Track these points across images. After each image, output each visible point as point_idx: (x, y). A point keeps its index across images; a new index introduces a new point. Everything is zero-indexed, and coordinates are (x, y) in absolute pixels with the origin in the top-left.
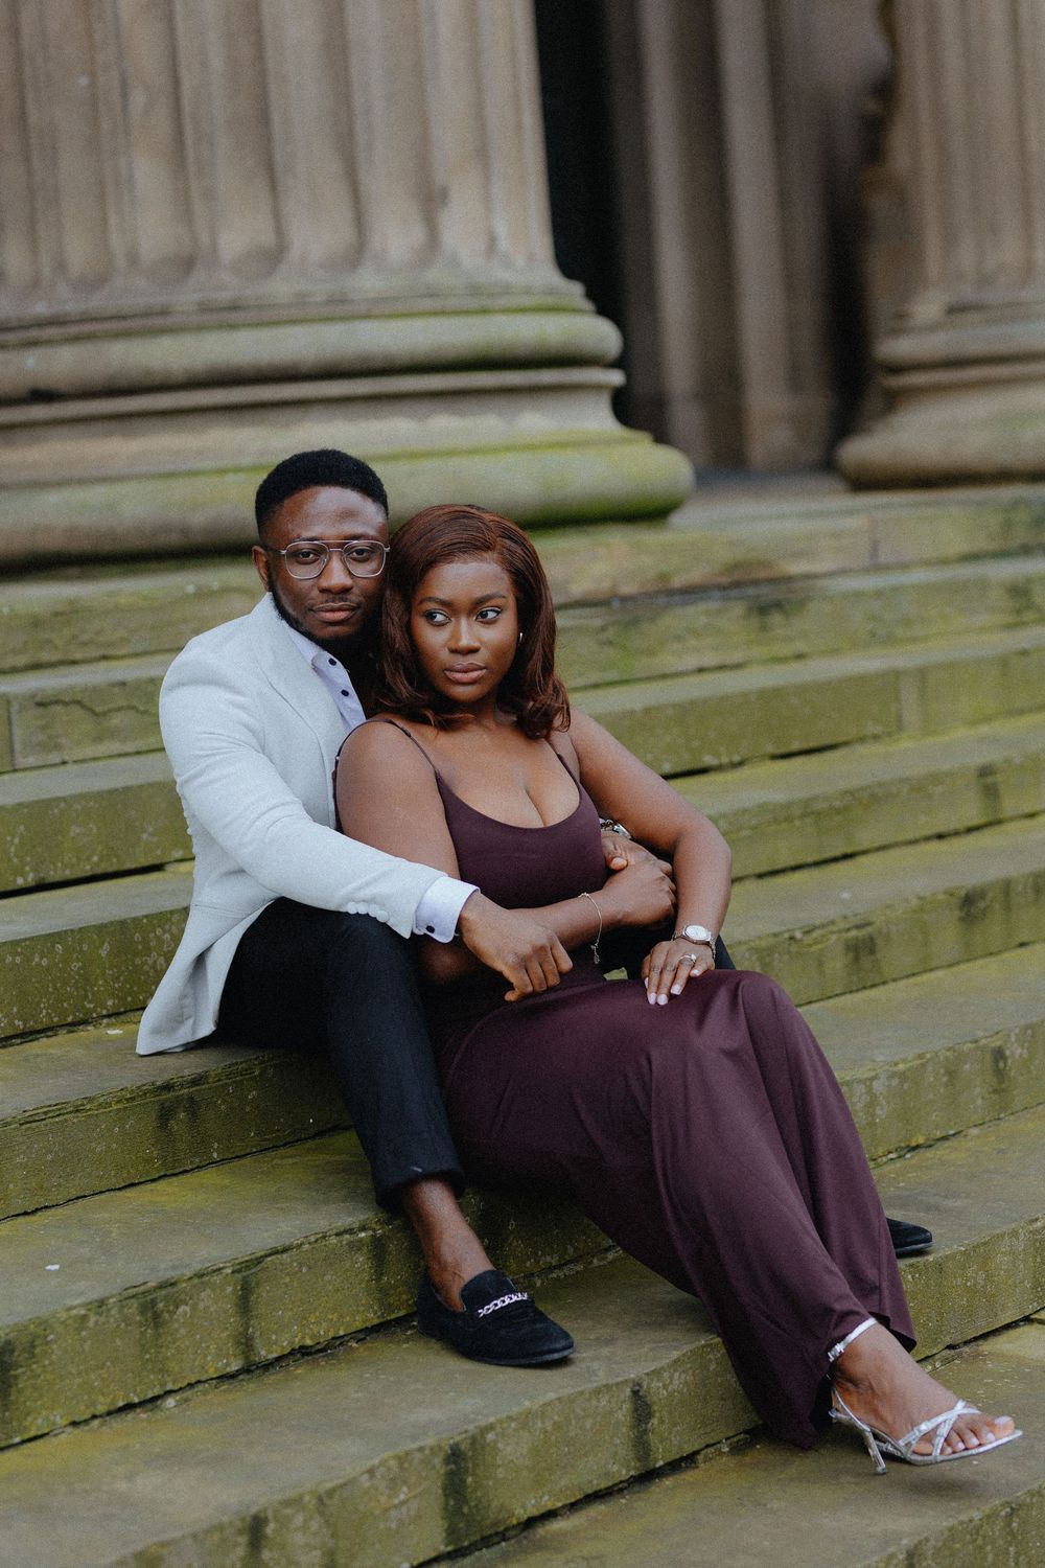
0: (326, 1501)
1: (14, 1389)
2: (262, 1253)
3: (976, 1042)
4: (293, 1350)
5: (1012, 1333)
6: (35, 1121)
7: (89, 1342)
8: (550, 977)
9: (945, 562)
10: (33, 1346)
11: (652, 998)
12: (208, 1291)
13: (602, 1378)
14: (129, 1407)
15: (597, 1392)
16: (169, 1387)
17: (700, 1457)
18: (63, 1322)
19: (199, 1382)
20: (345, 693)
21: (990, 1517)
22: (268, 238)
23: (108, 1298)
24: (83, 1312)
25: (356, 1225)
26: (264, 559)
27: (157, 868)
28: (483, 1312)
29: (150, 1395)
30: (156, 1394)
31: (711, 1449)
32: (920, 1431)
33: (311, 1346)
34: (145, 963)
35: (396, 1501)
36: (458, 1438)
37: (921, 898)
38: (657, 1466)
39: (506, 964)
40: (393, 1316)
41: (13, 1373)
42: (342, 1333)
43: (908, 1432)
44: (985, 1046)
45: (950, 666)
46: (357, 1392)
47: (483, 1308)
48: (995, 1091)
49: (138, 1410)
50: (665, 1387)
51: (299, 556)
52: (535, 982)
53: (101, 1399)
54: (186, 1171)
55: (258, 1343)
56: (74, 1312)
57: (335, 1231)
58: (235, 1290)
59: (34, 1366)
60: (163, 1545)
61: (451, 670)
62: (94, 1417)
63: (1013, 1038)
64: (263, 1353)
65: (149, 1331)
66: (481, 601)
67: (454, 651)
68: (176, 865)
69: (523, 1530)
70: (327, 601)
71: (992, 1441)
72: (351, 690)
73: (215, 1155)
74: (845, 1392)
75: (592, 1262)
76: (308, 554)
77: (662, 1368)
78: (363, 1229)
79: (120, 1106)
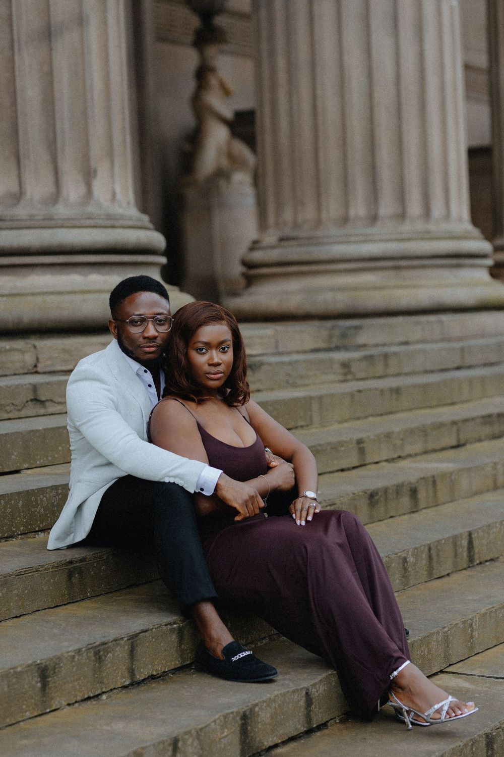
0: (200, 733)
1: (47, 687)
2: (138, 632)
3: (396, 554)
4: (149, 676)
5: (436, 677)
6: (21, 575)
7: (75, 668)
8: (256, 510)
9: (305, 352)
10: (55, 669)
11: (298, 522)
12: (119, 647)
13: (292, 687)
14: (89, 698)
15: (294, 692)
16: (104, 690)
17: (329, 724)
18: (66, 658)
19: (115, 689)
20: (150, 386)
21: (466, 745)
22: (15, 188)
23: (82, 648)
24: (73, 654)
25: (172, 621)
26: (114, 325)
27: (17, 472)
28: (234, 659)
29: (97, 693)
30: (99, 693)
31: (332, 721)
32: (434, 708)
33: (155, 675)
34: (36, 511)
35: (223, 735)
36: (246, 709)
37: (354, 494)
38: (314, 727)
39: (238, 503)
40: (185, 664)
41: (47, 680)
42: (166, 670)
43: (429, 709)
44: (400, 556)
45: (332, 396)
46: (187, 693)
47: (234, 657)
48: (403, 577)
49: (92, 700)
50: (317, 691)
51: (134, 323)
52: (250, 512)
53: (79, 694)
54: (77, 601)
55: (136, 673)
56: (70, 654)
57: (165, 624)
58: (128, 647)
59: (55, 677)
60: (143, 748)
61: (209, 373)
62: (76, 702)
63: (410, 553)
64: (138, 677)
65: (97, 664)
66: (222, 342)
67: (210, 365)
68: (25, 470)
69: (266, 752)
70: (147, 343)
71: (467, 712)
72: (153, 385)
73: (89, 594)
74: (397, 693)
75: (257, 644)
76: (137, 322)
77: (316, 683)
78: (175, 623)
79: (53, 570)
